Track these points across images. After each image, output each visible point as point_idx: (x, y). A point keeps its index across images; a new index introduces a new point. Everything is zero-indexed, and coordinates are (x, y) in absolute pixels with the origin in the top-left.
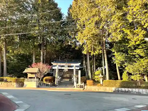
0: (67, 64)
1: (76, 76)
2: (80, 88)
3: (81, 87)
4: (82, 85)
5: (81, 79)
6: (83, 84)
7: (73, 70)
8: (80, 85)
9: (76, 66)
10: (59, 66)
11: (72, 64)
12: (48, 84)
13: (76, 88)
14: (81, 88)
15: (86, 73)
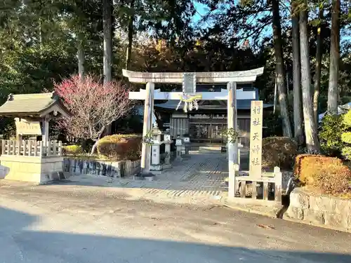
0: (195, 75)
1: (235, 135)
2: (260, 197)
3: (265, 194)
4: (272, 185)
5: (266, 148)
6: (277, 176)
7: (225, 102)
8: (261, 184)
9: (240, 85)
10: (157, 86)
11: (218, 77)
12: (110, 167)
13: (237, 195)
14: (265, 201)
15: (286, 122)
